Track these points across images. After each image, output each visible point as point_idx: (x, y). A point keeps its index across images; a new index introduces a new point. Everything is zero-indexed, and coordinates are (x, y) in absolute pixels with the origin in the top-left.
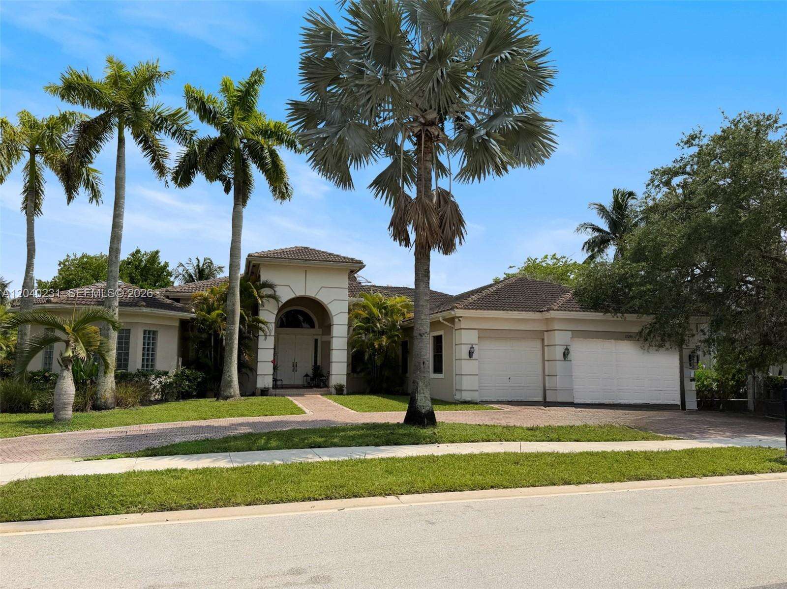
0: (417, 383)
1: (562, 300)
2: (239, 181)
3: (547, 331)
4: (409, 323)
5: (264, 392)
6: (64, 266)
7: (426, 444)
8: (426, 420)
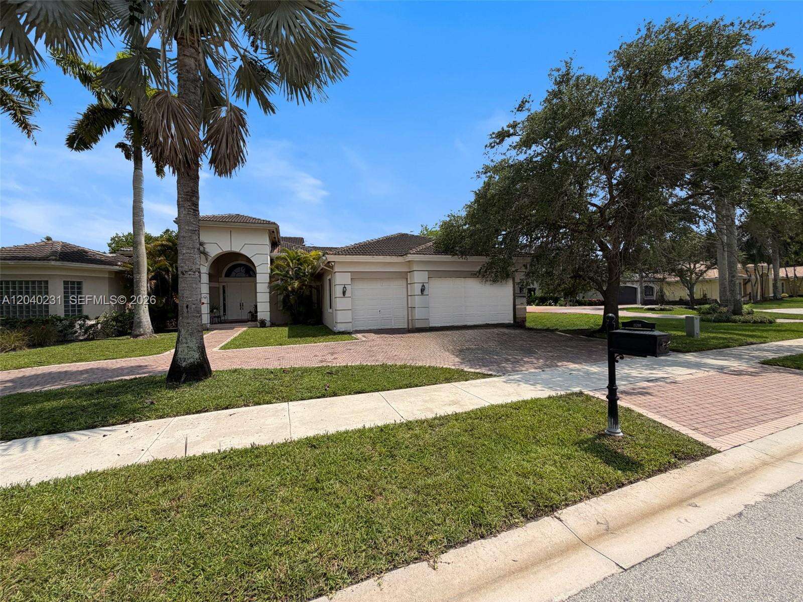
1: (422, 247)
3: (410, 272)
8: (184, 376)
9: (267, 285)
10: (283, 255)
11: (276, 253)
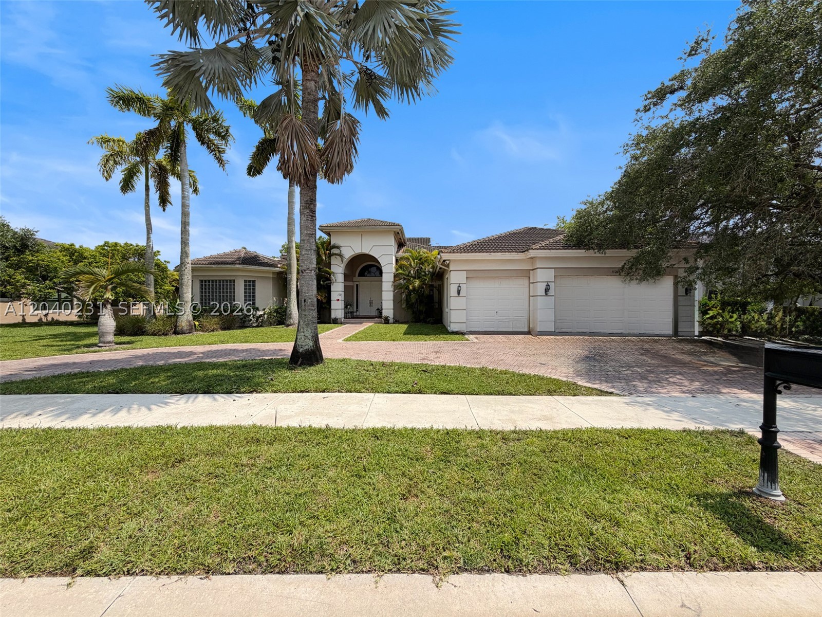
1: (549, 241)
3: (533, 270)
5: (337, 321)
8: (300, 360)
9: (391, 284)
10: (406, 255)
11: (401, 254)
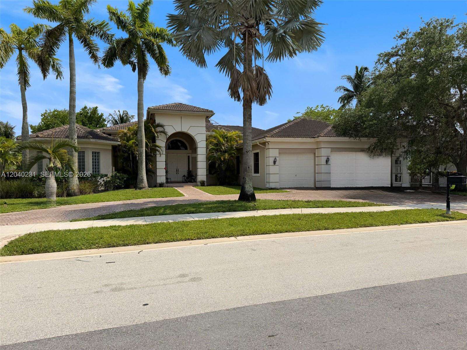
0: (245, 179)
1: (326, 131)
2: (140, 64)
3: (317, 149)
4: (240, 146)
5: (161, 185)
6: (45, 117)
7: (251, 211)
8: (250, 198)
9: (205, 156)
